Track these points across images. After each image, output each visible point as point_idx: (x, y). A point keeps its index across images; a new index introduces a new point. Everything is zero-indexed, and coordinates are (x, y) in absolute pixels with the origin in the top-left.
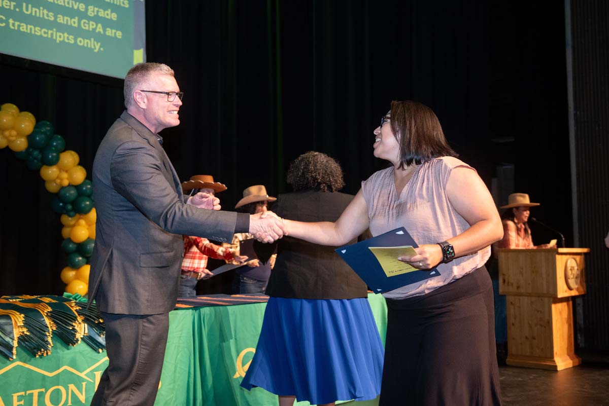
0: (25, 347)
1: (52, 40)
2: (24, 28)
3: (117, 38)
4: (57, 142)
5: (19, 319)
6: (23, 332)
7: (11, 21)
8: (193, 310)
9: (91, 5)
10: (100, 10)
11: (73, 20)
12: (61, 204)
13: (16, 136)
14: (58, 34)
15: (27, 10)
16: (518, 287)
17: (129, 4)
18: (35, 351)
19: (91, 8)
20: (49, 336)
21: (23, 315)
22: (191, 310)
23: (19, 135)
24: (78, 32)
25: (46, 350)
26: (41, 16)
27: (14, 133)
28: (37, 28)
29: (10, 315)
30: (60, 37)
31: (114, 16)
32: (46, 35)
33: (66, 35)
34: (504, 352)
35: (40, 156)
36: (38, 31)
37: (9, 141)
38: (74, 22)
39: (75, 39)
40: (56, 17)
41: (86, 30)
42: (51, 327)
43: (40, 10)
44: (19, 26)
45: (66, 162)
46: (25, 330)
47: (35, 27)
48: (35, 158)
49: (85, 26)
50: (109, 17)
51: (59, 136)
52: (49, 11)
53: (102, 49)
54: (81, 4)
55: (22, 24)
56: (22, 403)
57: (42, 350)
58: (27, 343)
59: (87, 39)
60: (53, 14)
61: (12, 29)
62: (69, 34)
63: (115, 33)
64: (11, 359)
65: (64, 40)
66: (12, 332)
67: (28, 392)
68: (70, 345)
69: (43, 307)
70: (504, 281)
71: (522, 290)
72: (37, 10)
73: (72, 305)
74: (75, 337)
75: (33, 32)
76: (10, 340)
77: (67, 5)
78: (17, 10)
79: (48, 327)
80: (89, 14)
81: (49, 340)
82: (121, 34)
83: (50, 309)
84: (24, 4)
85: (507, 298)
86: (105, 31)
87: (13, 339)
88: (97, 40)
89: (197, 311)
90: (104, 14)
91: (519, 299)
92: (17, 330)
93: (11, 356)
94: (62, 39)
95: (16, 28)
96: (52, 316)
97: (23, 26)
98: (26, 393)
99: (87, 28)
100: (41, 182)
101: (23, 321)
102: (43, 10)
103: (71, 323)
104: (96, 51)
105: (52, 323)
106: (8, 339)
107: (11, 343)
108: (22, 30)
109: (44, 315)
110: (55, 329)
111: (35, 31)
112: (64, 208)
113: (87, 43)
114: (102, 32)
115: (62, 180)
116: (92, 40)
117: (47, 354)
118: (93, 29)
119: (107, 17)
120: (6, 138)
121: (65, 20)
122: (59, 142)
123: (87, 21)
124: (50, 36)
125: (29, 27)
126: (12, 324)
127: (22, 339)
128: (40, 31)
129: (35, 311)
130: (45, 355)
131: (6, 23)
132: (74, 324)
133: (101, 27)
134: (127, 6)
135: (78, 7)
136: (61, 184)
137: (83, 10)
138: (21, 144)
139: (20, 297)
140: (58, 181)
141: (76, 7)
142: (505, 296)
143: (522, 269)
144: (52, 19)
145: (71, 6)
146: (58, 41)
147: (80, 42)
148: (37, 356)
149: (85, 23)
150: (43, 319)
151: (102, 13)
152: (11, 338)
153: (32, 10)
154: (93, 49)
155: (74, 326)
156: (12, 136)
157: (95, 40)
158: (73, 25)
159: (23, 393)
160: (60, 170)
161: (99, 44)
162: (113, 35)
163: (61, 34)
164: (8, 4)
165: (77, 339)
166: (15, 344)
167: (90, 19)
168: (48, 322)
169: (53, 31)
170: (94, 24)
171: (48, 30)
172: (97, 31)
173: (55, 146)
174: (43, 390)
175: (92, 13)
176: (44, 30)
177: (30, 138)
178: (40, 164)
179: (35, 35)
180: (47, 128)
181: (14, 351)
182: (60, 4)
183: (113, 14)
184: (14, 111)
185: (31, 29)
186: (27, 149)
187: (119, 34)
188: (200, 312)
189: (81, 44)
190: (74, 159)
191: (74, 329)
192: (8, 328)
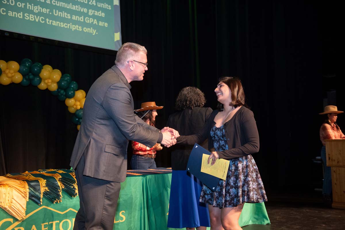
0: (47, 198)
1: (70, 30)
2: (55, 23)
3: (105, 27)
4: (74, 85)
5: (43, 182)
6: (46, 190)
7: (47, 20)
8: (142, 176)
9: (91, 9)
10: (96, 11)
11: (81, 18)
12: (77, 119)
13: (51, 83)
14: (73, 26)
15: (56, 13)
16: (338, 162)
17: (111, 7)
18: (53, 200)
19: (90, 11)
20: (60, 191)
21: (45, 180)
22: (141, 177)
23: (53, 82)
24: (84, 24)
25: (59, 200)
26: (64, 17)
27: (50, 81)
28: (61, 23)
29: (39, 180)
30: (74, 27)
31: (103, 15)
32: (66, 27)
33: (77, 26)
34: (330, 200)
35: (64, 93)
36: (62, 25)
37: (48, 86)
38: (81, 19)
39: (82, 28)
40: (71, 17)
41: (88, 23)
42: (61, 187)
43: (63, 13)
44: (52, 22)
45: (78, 96)
46: (47, 188)
47: (60, 23)
48: (62, 95)
49: (87, 21)
50: (100, 15)
51: (75, 82)
52: (67, 13)
53: (97, 33)
54: (85, 9)
55: (53, 21)
56: (47, 228)
57: (57, 199)
58: (48, 196)
59: (89, 28)
60: (70, 15)
61: (48, 24)
62: (79, 26)
63: (104, 24)
64: (39, 205)
65: (76, 29)
66: (39, 190)
67: (50, 223)
68: (73, 196)
69: (57, 176)
70: (329, 158)
71: (341, 164)
72: (61, 13)
73: (74, 174)
74: (75, 192)
75: (59, 26)
76: (39, 194)
77: (77, 10)
78: (51, 13)
79: (60, 187)
80: (89, 14)
81: (61, 193)
82: (107, 25)
83: (61, 177)
84: (54, 10)
85: (332, 168)
86: (98, 23)
87: (40, 194)
88: (94, 29)
89: (145, 177)
90: (98, 14)
91: (339, 169)
92: (43, 188)
93: (39, 203)
94: (75, 29)
95: (50, 24)
96: (61, 180)
97: (54, 22)
98: (49, 223)
99: (88, 22)
100: (66, 107)
101: (45, 183)
102: (64, 13)
103: (72, 184)
104: (94, 34)
105: (62, 184)
106: (37, 193)
107: (39, 196)
108: (54, 25)
109: (57, 180)
110: (63, 188)
111: (60, 25)
112: (78, 121)
113: (89, 30)
114: (97, 24)
115: (76, 106)
116: (92, 28)
117: (60, 201)
118: (91, 22)
119: (99, 15)
120: (46, 84)
121: (77, 18)
122: (75, 85)
123: (88, 18)
124: (68, 27)
125: (57, 22)
126: (40, 185)
127: (45, 193)
128: (63, 24)
129: (52, 178)
130: (59, 202)
131: (45, 21)
132: (74, 185)
133: (96, 21)
134: (110, 9)
135: (83, 10)
136: (76, 108)
137: (86, 12)
138: (54, 87)
139: (47, 170)
140: (75, 107)
141: (82, 11)
142: (330, 167)
143: (341, 151)
144: (70, 18)
145: (79, 10)
146: (73, 30)
147: (85, 30)
148: (54, 203)
149: (87, 19)
150: (56, 182)
151: (96, 13)
152: (39, 193)
153: (58, 13)
154: (92, 34)
155: (74, 186)
156: (49, 83)
157: (93, 29)
158: (81, 21)
159: (47, 223)
160: (76, 100)
161: (95, 30)
162: (103, 25)
163: (75, 26)
164: (46, 10)
165: (76, 193)
166: (42, 196)
167: (90, 17)
168: (59, 184)
169: (70, 24)
170: (93, 19)
171: (67, 24)
172: (94, 23)
173: (72, 88)
174: (58, 222)
175: (91, 13)
176: (65, 24)
177: (59, 83)
178: (65, 97)
179: (61, 27)
180: (68, 78)
181: (41, 200)
182: (73, 9)
183: (103, 13)
184: (49, 69)
185: (58, 24)
186: (58, 89)
187: (106, 25)
188: (146, 178)
189: (86, 31)
190: (83, 94)
191: (74, 188)
192: (37, 188)
